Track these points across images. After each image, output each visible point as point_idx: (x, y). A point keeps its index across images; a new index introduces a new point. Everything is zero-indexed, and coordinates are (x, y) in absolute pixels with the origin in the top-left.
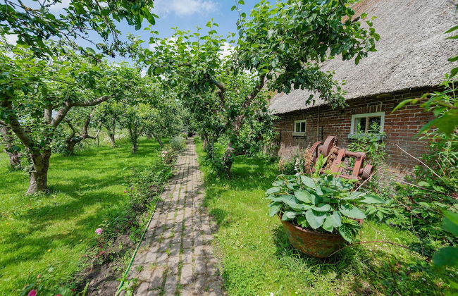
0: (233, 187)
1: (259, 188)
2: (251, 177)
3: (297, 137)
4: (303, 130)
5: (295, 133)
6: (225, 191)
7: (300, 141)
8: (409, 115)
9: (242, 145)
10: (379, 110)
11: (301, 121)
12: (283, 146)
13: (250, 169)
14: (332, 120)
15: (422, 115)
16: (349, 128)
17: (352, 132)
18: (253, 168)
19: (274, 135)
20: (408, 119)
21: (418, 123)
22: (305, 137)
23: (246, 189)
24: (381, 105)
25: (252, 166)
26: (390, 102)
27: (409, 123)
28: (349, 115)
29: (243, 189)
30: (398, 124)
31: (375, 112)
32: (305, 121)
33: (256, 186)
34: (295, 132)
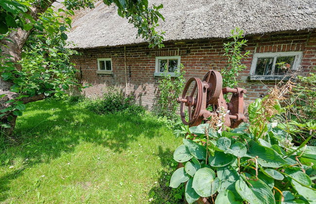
0: (32, 157)
1: (80, 141)
2: (57, 127)
3: (103, 75)
4: (109, 68)
5: (99, 71)
6: (17, 174)
7: (106, 78)
8: (196, 60)
9: (34, 86)
10: (177, 54)
11: (105, 60)
12: (85, 84)
13: (49, 115)
14: (139, 60)
15: (204, 60)
16: (154, 67)
17: (156, 71)
18: (53, 114)
19: (75, 72)
20: (195, 63)
21: (201, 65)
22: (112, 75)
23: (63, 153)
24: (178, 50)
25: (51, 111)
26: (185, 49)
27: (196, 65)
28: (154, 57)
29: (57, 155)
30: (190, 65)
31: (174, 55)
32: (110, 59)
33: (75, 141)
34: (99, 69)
